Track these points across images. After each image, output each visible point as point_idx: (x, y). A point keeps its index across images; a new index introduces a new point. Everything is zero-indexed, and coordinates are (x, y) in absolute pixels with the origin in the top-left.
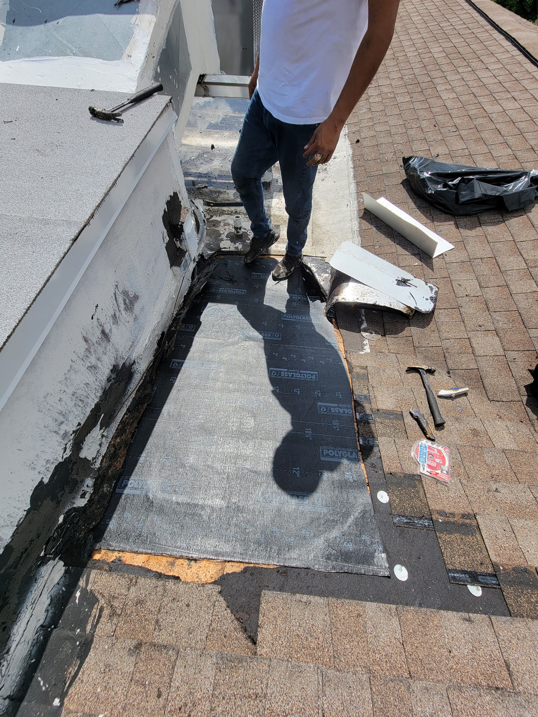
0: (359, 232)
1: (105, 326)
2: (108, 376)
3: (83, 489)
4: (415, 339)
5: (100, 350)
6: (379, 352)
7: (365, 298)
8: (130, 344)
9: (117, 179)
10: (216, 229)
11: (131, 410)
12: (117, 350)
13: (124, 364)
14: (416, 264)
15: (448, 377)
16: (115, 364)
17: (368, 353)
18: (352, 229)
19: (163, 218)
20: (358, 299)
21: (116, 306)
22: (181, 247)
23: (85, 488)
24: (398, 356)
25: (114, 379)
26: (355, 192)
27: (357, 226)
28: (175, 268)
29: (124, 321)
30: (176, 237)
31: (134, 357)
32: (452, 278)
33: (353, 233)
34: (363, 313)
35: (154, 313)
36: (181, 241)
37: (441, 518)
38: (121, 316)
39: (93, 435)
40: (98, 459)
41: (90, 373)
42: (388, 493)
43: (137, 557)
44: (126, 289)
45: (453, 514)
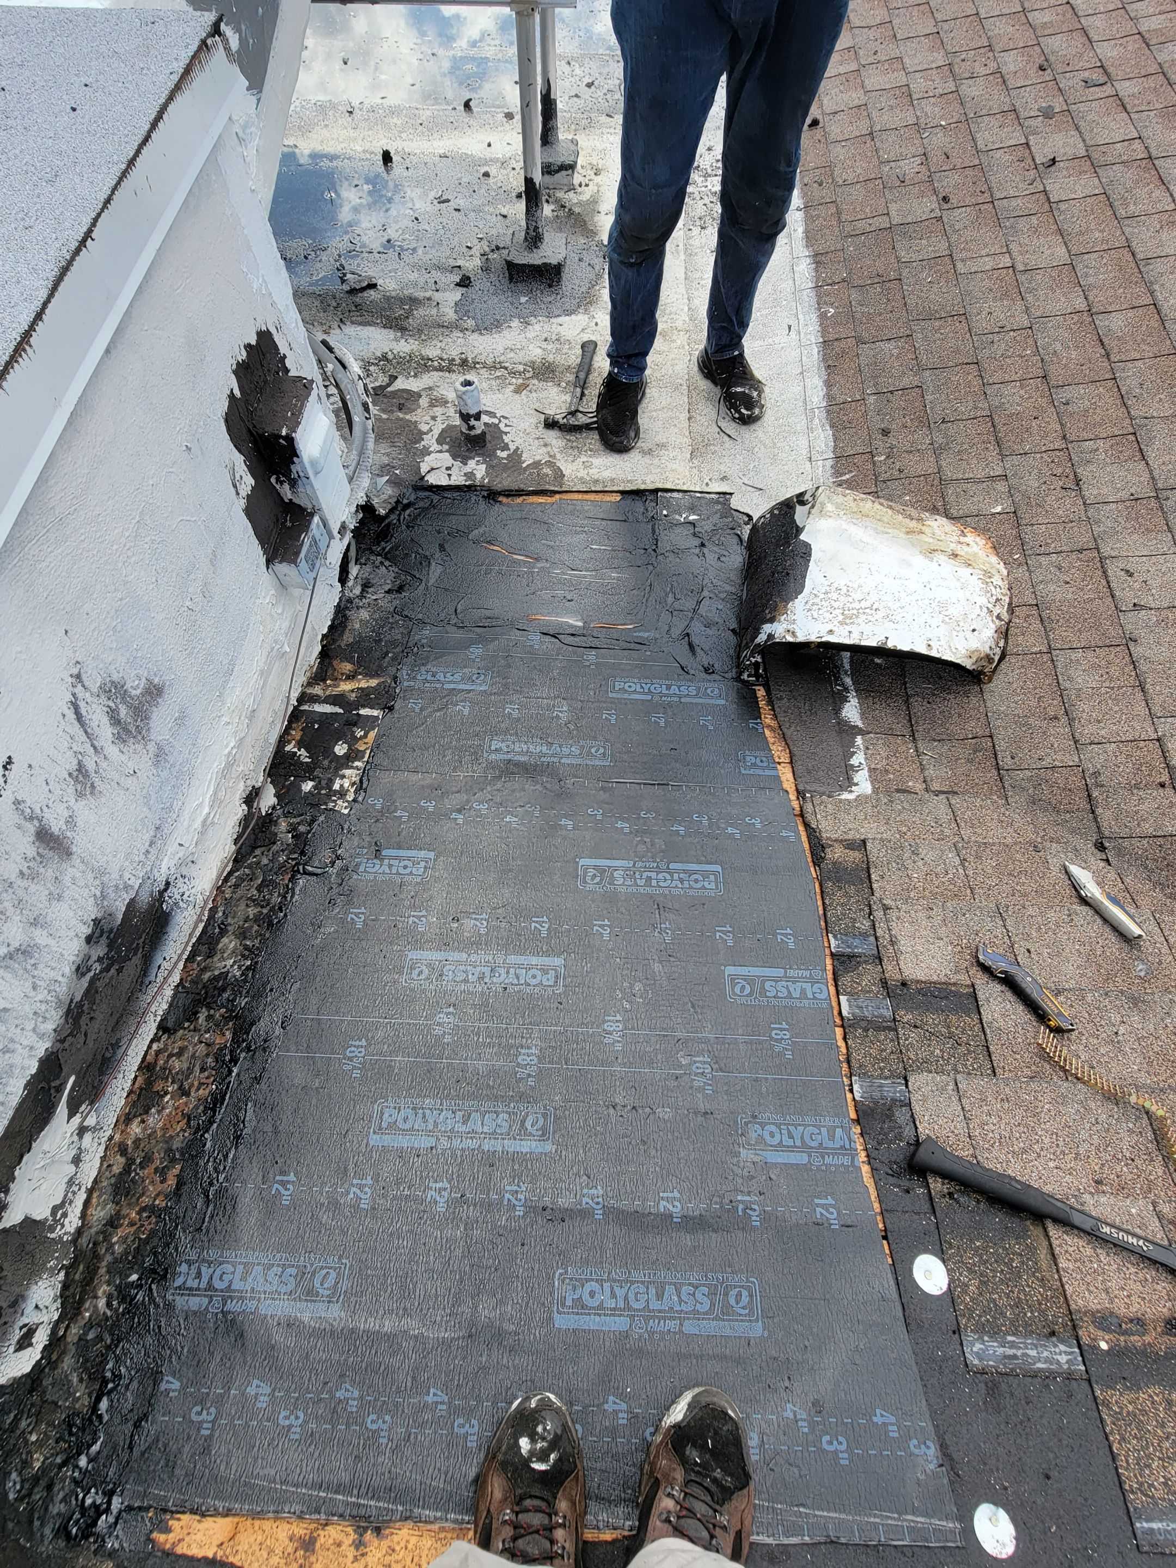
0: (828, 412)
1: (47, 815)
2: (79, 960)
3: (25, 1320)
4: (1001, 745)
5: (38, 893)
6: (898, 791)
7: (854, 629)
8: (147, 837)
9: (32, 327)
10: (408, 417)
11: (170, 1024)
12: (100, 873)
13: (131, 904)
14: (999, 509)
15: (1102, 864)
16: (99, 915)
17: (867, 797)
18: (805, 402)
19: (226, 421)
20: (831, 632)
21: (84, 738)
22: (296, 501)
23: (30, 1317)
24: (953, 802)
25: (100, 960)
26: (810, 285)
27: (821, 394)
28: (282, 568)
29: (116, 777)
30: (277, 473)
31: (164, 869)
32: (1106, 550)
33: (808, 412)
34: (847, 666)
35: (225, 719)
36: (293, 483)
37: (1107, 1337)
38: (104, 764)
39: (46, 1147)
40: (71, 1202)
41: (8, 976)
42: (944, 1261)
43: (200, 1526)
44: (115, 677)
45: (1139, 1322)
